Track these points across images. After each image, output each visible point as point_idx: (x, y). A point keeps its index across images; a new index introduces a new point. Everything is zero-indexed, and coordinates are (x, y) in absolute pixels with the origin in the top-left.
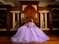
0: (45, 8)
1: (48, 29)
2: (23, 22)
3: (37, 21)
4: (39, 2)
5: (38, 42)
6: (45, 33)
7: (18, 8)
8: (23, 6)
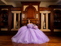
0: (46, 8)
1: (49, 30)
3: (38, 22)
4: (41, 2)
5: (37, 43)
7: (19, 8)
8: (24, 6)
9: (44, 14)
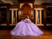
0: (40, 6)
1: (43, 25)
2: (20, 18)
3: (33, 18)
4: (35, 0)
6: (39, 28)
9: (38, 11)
